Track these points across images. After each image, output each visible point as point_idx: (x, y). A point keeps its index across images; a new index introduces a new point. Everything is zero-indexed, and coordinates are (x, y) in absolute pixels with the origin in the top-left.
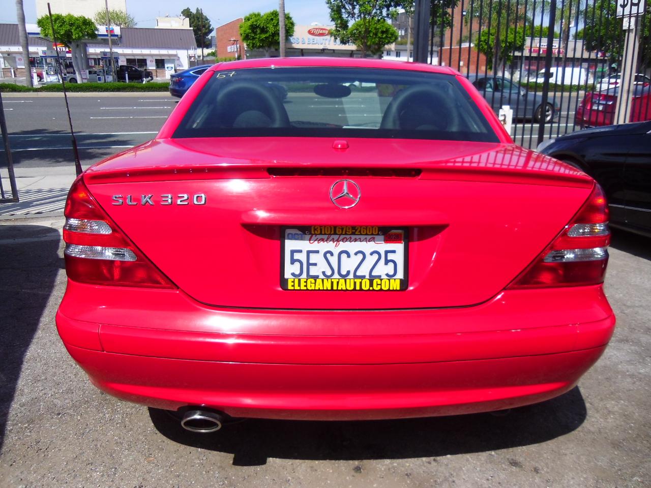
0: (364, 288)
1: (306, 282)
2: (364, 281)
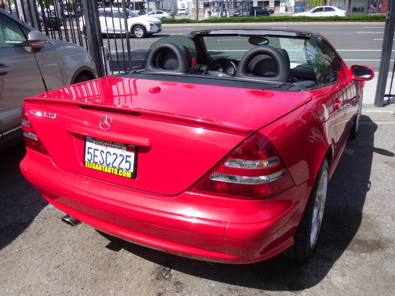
0: (115, 173)
1: (92, 165)
2: (115, 169)
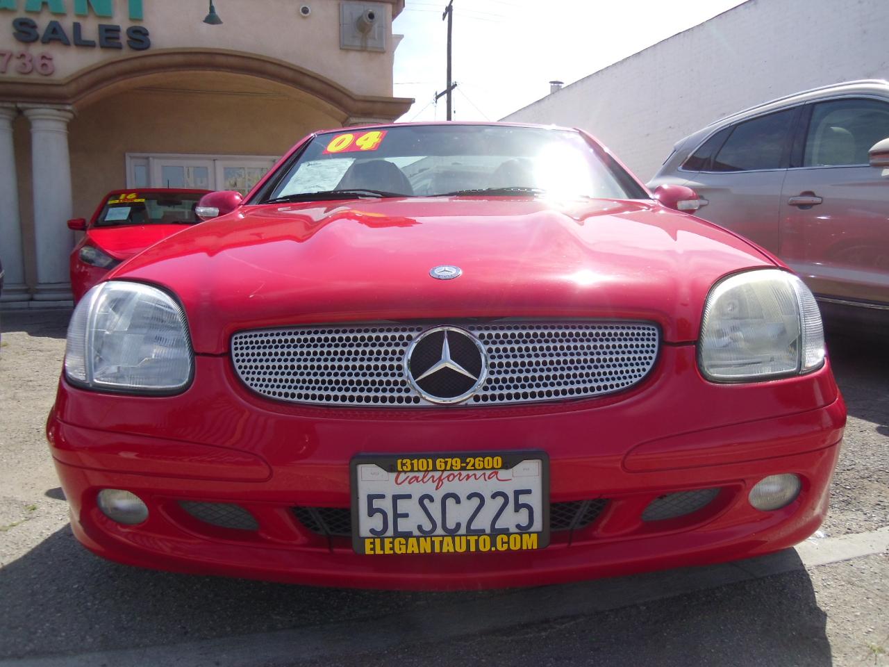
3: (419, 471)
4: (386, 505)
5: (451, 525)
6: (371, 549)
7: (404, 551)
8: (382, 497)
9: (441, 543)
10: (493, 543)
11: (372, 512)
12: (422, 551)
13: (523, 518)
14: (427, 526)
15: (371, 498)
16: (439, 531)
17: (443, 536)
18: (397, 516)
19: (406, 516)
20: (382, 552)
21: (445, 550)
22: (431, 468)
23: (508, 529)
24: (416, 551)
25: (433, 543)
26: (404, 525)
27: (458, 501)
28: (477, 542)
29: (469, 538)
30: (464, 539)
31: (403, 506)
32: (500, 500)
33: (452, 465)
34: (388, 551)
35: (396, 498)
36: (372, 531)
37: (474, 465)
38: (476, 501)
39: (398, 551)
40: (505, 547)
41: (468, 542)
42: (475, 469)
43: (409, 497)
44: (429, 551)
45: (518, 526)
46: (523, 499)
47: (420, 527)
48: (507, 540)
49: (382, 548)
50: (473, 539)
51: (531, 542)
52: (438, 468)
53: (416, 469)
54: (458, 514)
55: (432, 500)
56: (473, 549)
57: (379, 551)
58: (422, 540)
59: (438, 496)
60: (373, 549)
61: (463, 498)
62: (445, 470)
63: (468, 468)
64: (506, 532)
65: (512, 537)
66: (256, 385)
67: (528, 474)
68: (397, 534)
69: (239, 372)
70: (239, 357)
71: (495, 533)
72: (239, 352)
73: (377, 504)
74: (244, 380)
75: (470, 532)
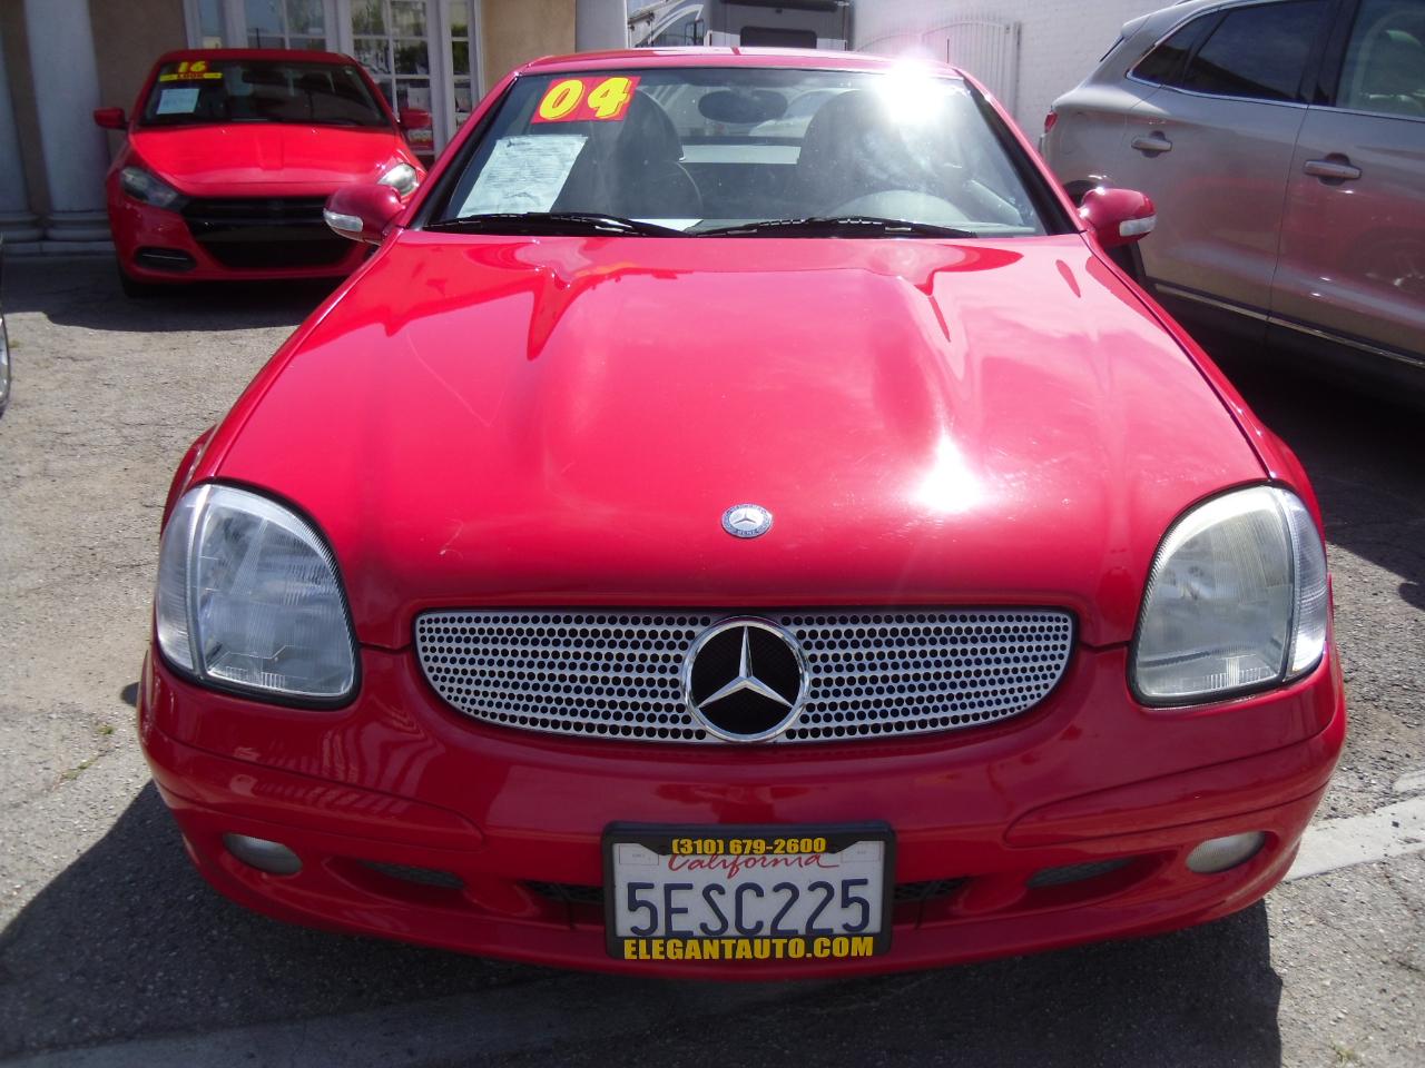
3: (704, 853)
4: (656, 897)
5: (748, 924)
6: (634, 953)
7: (680, 955)
8: (650, 886)
9: (735, 947)
10: (809, 948)
11: (634, 905)
12: (706, 957)
13: (853, 915)
14: (715, 925)
15: (633, 888)
16: (732, 931)
17: (737, 938)
18: (670, 911)
19: (685, 911)
20: (648, 957)
21: (739, 955)
22: (721, 850)
23: (831, 930)
24: (698, 957)
25: (722, 948)
26: (679, 923)
27: (760, 892)
28: (786, 947)
29: (774, 941)
30: (767, 942)
31: (678, 899)
32: (821, 893)
33: (752, 849)
34: (656, 955)
35: (669, 889)
36: (634, 929)
37: (785, 848)
38: (786, 895)
39: (671, 955)
40: (827, 953)
41: (773, 947)
42: (786, 853)
43: (689, 887)
44: (716, 956)
45: (846, 926)
46: (854, 891)
47: (704, 927)
48: (829, 944)
49: (649, 951)
50: (779, 943)
51: (863, 947)
52: (732, 850)
53: (699, 851)
54: (759, 911)
55: (721, 891)
56: (779, 954)
57: (643, 955)
58: (706, 943)
59: (731, 886)
60: (636, 953)
61: (767, 890)
62: (742, 853)
63: (775, 852)
64: (829, 934)
65: (837, 941)
66: (456, 699)
67: (865, 861)
68: (670, 934)
69: (430, 676)
70: (429, 653)
71: (811, 936)
72: (429, 645)
73: (640, 895)
74: (438, 690)
75: (776, 933)
